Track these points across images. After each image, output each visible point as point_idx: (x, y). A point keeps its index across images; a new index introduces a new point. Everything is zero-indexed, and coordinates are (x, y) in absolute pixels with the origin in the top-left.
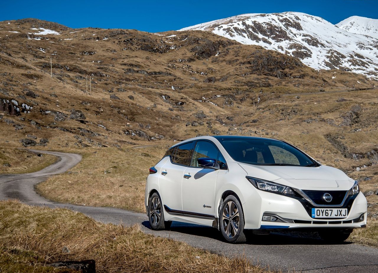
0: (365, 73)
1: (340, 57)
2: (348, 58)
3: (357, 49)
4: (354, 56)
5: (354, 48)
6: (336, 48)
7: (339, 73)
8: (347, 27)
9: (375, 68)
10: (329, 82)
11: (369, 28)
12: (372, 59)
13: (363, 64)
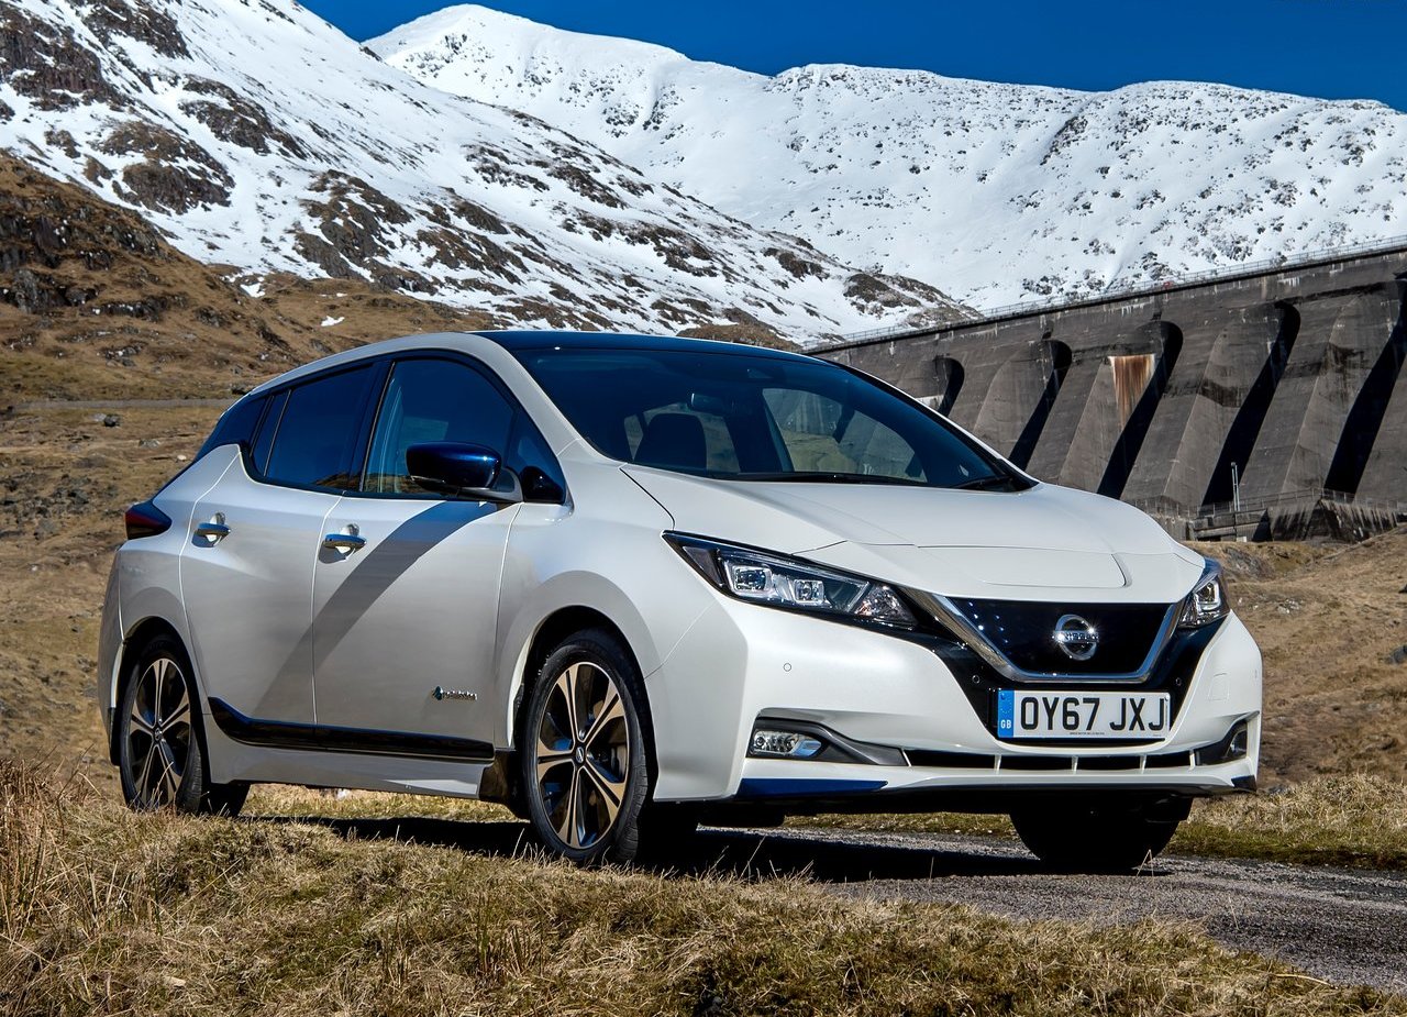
0: (501, 308)
1: (379, 213)
2: (422, 224)
3: (467, 180)
4: (451, 213)
5: (452, 172)
6: (360, 166)
7: (360, 298)
8: (428, 57)
9: (553, 285)
10: (293, 345)
11: (540, 74)
12: (540, 239)
13: (496, 259)
